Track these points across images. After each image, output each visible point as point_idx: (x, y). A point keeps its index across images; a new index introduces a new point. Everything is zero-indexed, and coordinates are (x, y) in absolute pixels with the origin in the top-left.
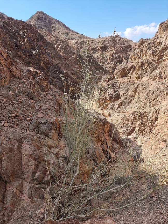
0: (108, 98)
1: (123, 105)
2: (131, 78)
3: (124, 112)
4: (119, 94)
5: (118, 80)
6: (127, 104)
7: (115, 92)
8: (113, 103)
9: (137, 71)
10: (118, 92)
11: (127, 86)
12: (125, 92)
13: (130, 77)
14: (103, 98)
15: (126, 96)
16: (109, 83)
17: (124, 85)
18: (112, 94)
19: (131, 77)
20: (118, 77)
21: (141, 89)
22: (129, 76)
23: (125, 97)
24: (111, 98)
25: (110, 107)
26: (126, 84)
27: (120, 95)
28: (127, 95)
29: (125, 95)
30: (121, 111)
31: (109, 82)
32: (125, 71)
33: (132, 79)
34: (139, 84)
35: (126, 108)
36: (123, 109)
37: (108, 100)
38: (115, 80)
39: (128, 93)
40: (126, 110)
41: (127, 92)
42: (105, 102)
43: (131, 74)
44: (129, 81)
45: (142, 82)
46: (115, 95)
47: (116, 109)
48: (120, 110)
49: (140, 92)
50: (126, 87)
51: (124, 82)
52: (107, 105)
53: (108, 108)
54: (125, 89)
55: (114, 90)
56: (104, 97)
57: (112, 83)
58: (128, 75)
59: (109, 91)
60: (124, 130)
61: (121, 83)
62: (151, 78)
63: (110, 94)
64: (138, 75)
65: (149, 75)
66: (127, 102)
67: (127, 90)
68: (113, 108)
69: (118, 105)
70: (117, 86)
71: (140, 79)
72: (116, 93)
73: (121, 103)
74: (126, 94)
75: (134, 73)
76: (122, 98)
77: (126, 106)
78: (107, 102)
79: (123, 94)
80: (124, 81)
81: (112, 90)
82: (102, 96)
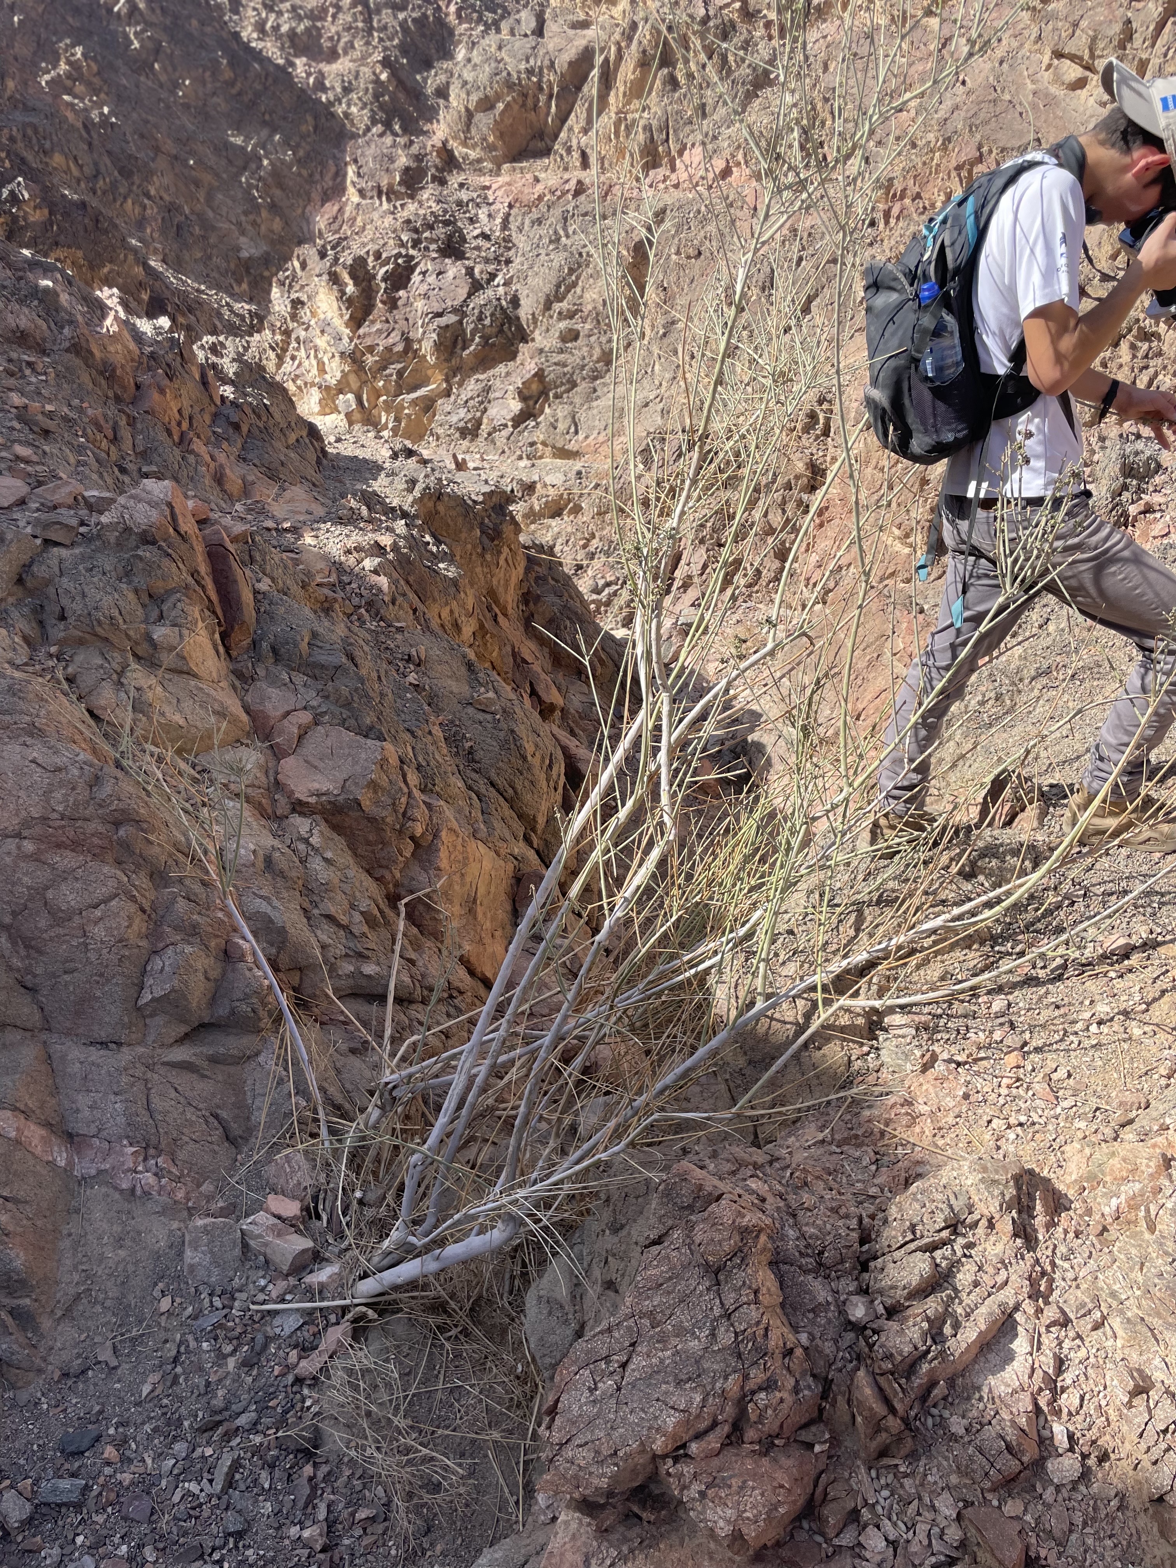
0: (427, 347)
1: (556, 396)
2: (585, 163)
3: (572, 446)
4: (515, 302)
5: (486, 180)
6: (583, 387)
7: (476, 287)
8: (472, 387)
9: (629, 103)
10: (501, 290)
11: (565, 229)
12: (558, 286)
13: (576, 155)
14: (389, 349)
15: (571, 315)
16: (412, 207)
17: (539, 221)
18: (460, 310)
19: (584, 156)
20: (479, 161)
21: (678, 253)
22: (569, 150)
23: (563, 325)
24: (455, 343)
25: (454, 419)
26: (557, 212)
27: (524, 313)
28: (576, 312)
29: (557, 306)
30: (544, 444)
31: (412, 197)
32: (530, 102)
33: (594, 169)
34: (663, 211)
35: (582, 416)
36: (562, 426)
37: (431, 360)
38: (461, 185)
39: (578, 290)
40: (581, 436)
41: (574, 285)
42: (404, 385)
43: (585, 131)
44: (577, 193)
45: (676, 194)
46: (480, 319)
47: (505, 433)
48: (539, 435)
49: (673, 278)
50: (558, 240)
51: (540, 198)
52: (428, 405)
53: (440, 431)
54: (559, 259)
55: (470, 271)
56: (395, 337)
57: (435, 207)
58: (563, 135)
59: (431, 279)
60: (601, 582)
61: (510, 206)
62: (740, 157)
63: (437, 307)
64: (641, 137)
65: (726, 132)
66: (583, 368)
67: (571, 271)
68: (479, 423)
69: (523, 395)
70: (486, 237)
71: (662, 172)
72: (490, 293)
73: (540, 375)
74: (564, 305)
75: (606, 121)
76: (537, 335)
77: (577, 400)
78: (425, 382)
79: (548, 306)
80: (539, 188)
81: (454, 269)
82: (379, 331)
